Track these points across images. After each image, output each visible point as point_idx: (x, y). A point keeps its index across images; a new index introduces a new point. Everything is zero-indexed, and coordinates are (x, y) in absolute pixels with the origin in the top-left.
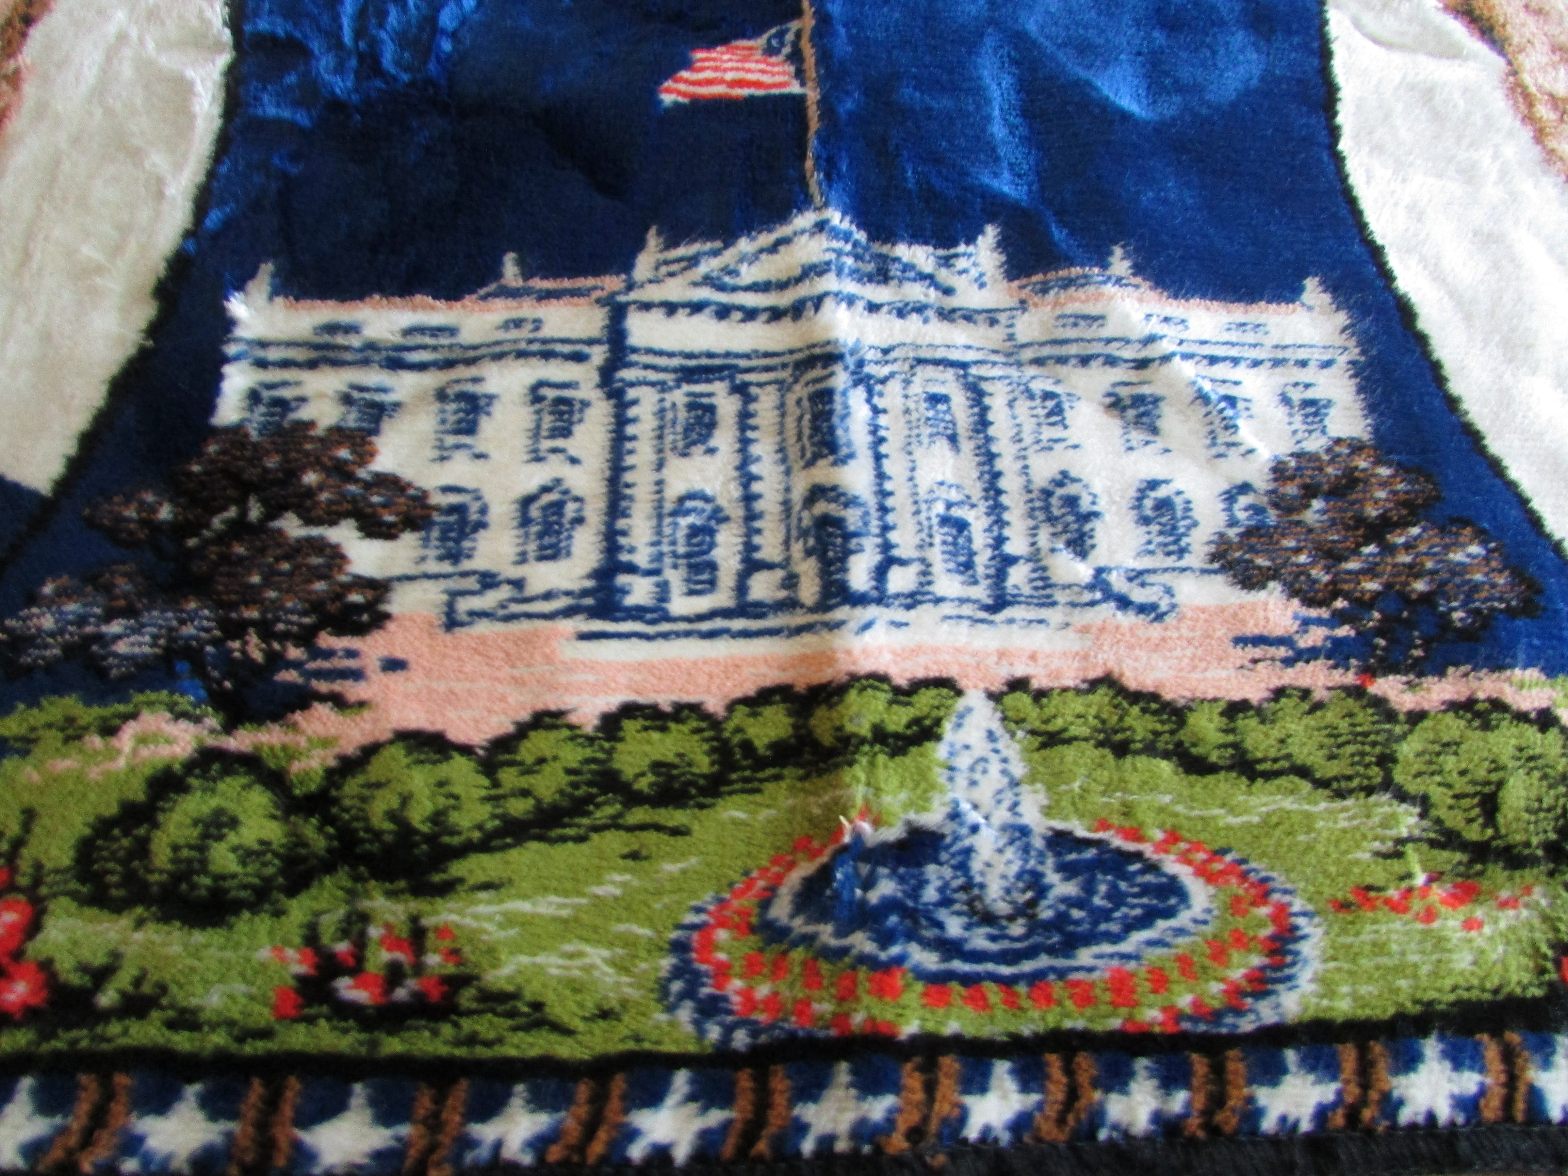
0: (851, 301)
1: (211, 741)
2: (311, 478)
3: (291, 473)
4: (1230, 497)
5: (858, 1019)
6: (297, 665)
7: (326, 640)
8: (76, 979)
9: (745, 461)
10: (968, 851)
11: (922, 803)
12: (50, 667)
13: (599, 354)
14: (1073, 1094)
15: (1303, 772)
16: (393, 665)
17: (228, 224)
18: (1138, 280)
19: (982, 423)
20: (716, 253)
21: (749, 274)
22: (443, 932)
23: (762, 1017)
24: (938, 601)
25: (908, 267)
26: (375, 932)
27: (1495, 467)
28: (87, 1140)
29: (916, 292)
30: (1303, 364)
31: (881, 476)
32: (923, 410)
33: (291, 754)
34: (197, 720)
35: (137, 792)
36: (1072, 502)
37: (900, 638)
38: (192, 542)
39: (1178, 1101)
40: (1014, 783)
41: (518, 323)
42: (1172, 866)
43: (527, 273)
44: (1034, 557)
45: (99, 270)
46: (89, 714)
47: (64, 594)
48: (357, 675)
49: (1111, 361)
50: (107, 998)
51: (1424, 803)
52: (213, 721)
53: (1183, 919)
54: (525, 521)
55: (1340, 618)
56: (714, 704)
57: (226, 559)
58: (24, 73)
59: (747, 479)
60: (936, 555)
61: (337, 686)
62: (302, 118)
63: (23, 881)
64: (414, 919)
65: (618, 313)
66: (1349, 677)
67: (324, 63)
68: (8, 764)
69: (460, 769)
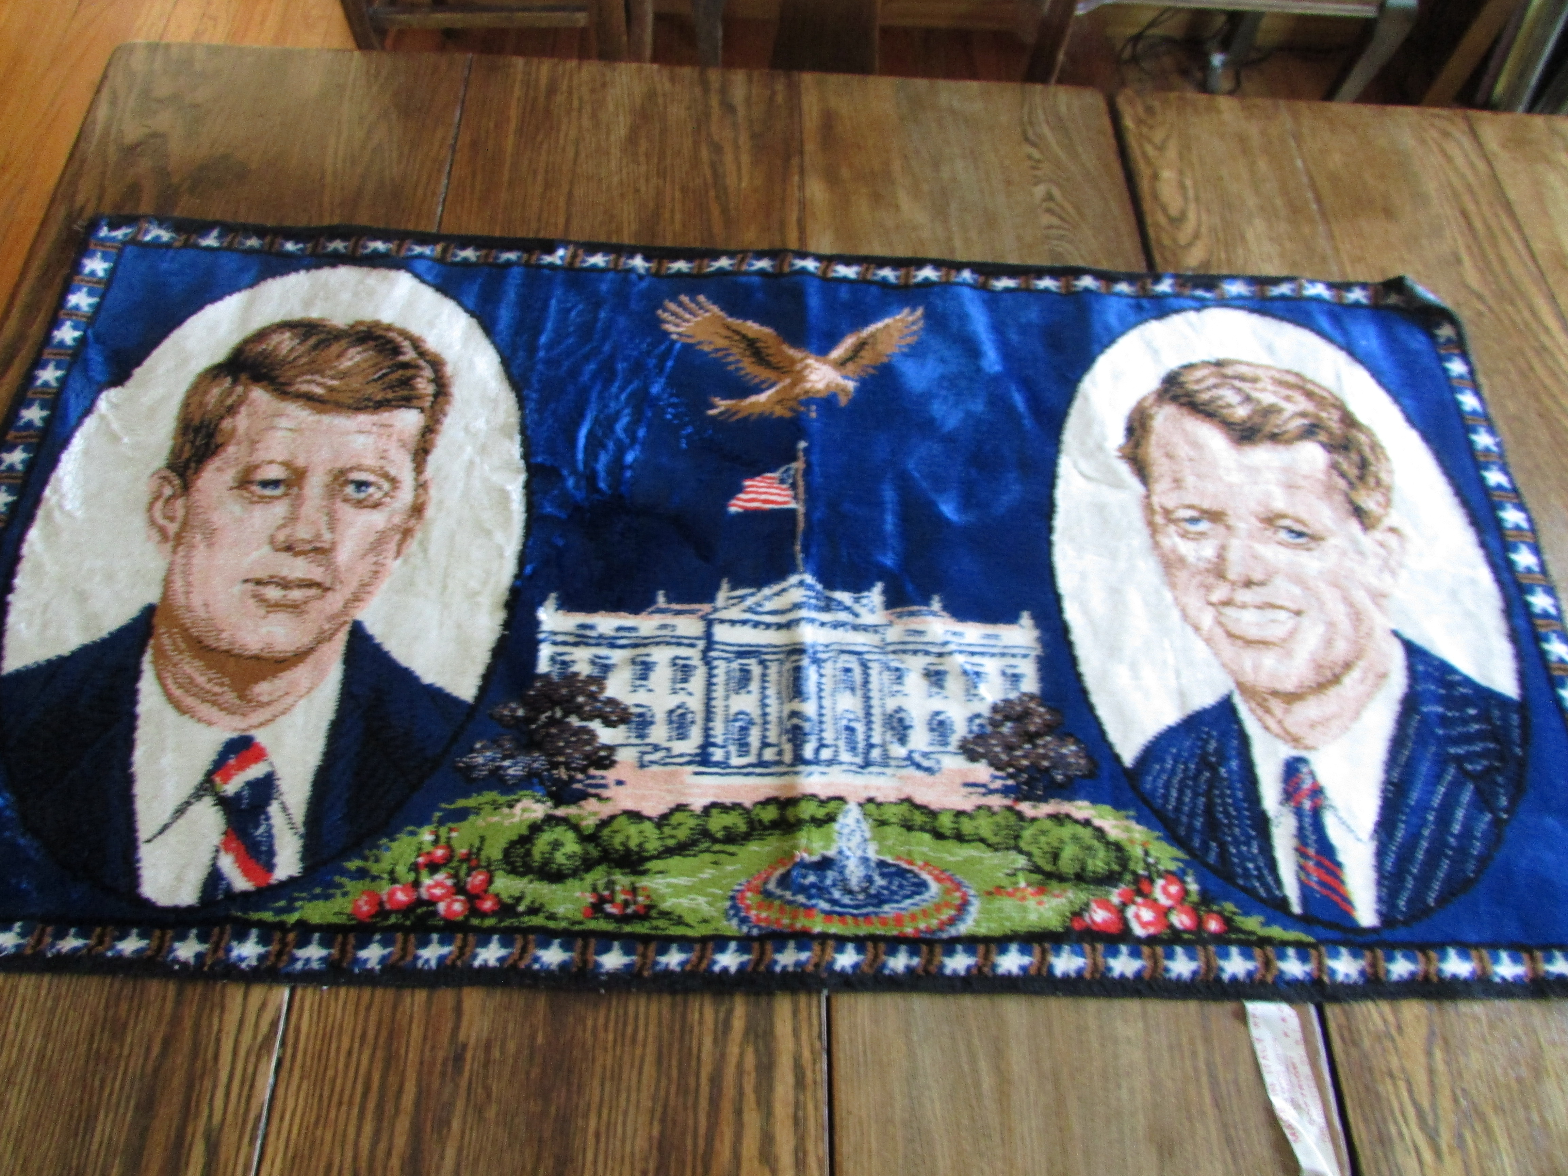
0: (812, 621)
1: (551, 812)
2: (581, 699)
3: (573, 697)
4: (971, 720)
5: (798, 926)
6: (581, 781)
7: (593, 771)
8: (510, 901)
9: (764, 697)
10: (844, 867)
11: (827, 847)
12: (485, 778)
13: (701, 644)
14: (876, 956)
15: (982, 840)
16: (620, 783)
17: (535, 572)
18: (944, 613)
19: (866, 683)
20: (753, 594)
21: (769, 606)
22: (644, 889)
23: (763, 924)
24: (841, 763)
25: (840, 603)
26: (618, 888)
27: (1091, 707)
28: (521, 957)
29: (843, 616)
30: (1014, 656)
31: (821, 707)
32: (841, 676)
33: (582, 818)
34: (543, 802)
35: (525, 831)
36: (901, 720)
37: (824, 779)
38: (533, 726)
39: (915, 961)
40: (865, 840)
41: (664, 627)
42: (925, 876)
43: (670, 601)
44: (883, 746)
45: (478, 593)
46: (503, 799)
47: (484, 748)
48: (605, 786)
49: (927, 653)
50: (521, 908)
51: (1029, 855)
52: (550, 804)
53: (926, 896)
54: (671, 722)
55: (1010, 776)
56: (748, 804)
57: (548, 735)
58: (429, 484)
59: (764, 705)
60: (842, 744)
61: (598, 791)
62: (563, 515)
63: (484, 864)
64: (632, 884)
65: (710, 624)
66: (1008, 802)
67: (571, 483)
68: (472, 818)
69: (648, 826)
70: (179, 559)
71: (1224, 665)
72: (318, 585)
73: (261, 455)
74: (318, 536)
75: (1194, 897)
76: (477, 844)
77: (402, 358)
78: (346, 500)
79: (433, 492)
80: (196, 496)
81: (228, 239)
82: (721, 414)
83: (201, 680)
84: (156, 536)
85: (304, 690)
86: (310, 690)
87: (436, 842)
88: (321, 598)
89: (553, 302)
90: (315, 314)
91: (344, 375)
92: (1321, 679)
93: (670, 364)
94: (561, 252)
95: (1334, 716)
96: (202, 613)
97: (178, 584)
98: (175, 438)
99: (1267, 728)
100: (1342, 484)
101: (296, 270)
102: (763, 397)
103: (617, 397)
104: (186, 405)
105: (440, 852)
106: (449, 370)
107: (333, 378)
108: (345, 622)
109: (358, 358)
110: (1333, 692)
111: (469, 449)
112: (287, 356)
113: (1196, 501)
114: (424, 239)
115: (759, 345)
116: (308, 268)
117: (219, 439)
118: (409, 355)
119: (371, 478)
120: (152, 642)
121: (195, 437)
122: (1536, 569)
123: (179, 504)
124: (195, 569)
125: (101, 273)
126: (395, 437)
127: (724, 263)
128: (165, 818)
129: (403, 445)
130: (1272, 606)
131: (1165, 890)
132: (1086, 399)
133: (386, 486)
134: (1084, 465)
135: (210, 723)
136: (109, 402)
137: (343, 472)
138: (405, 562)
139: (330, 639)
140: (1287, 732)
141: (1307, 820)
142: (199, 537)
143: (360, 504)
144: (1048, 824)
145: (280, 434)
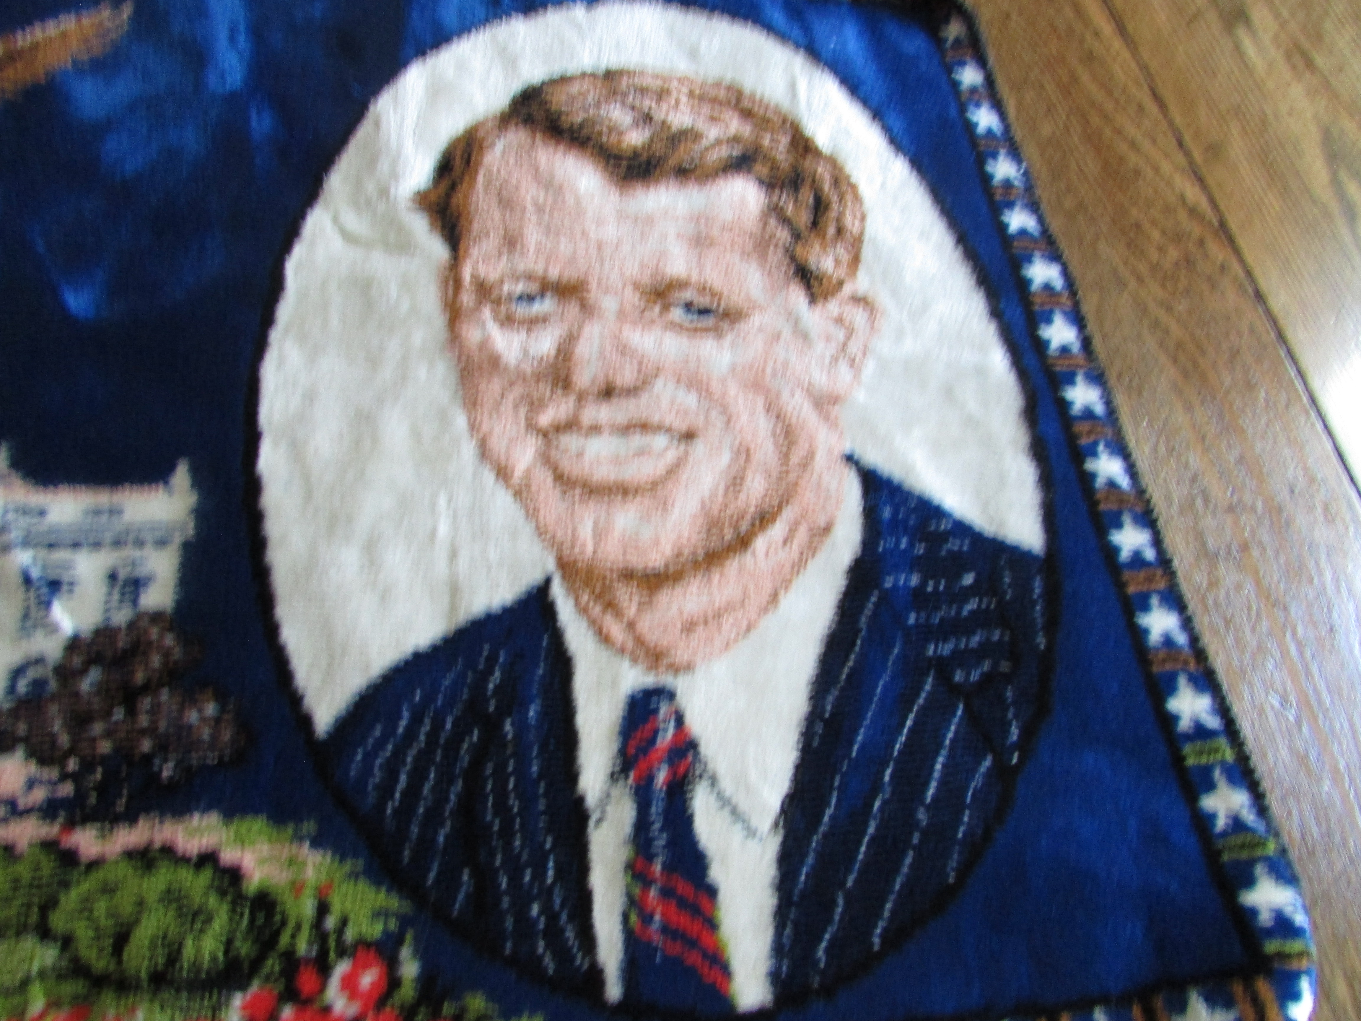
4: (18, 672)
18: (11, 476)
30: (141, 543)
55: (67, 777)
66: (50, 830)
71: (541, 532)
75: (407, 991)
92: (715, 543)
95: (729, 608)
99: (604, 638)
100: (783, 235)
110: (733, 565)
113: (539, 269)
122: (1076, 347)
130: (644, 427)
131: (349, 984)
132: (377, 124)
134: (351, 221)
140: (639, 641)
141: (656, 809)
144: (124, 870)
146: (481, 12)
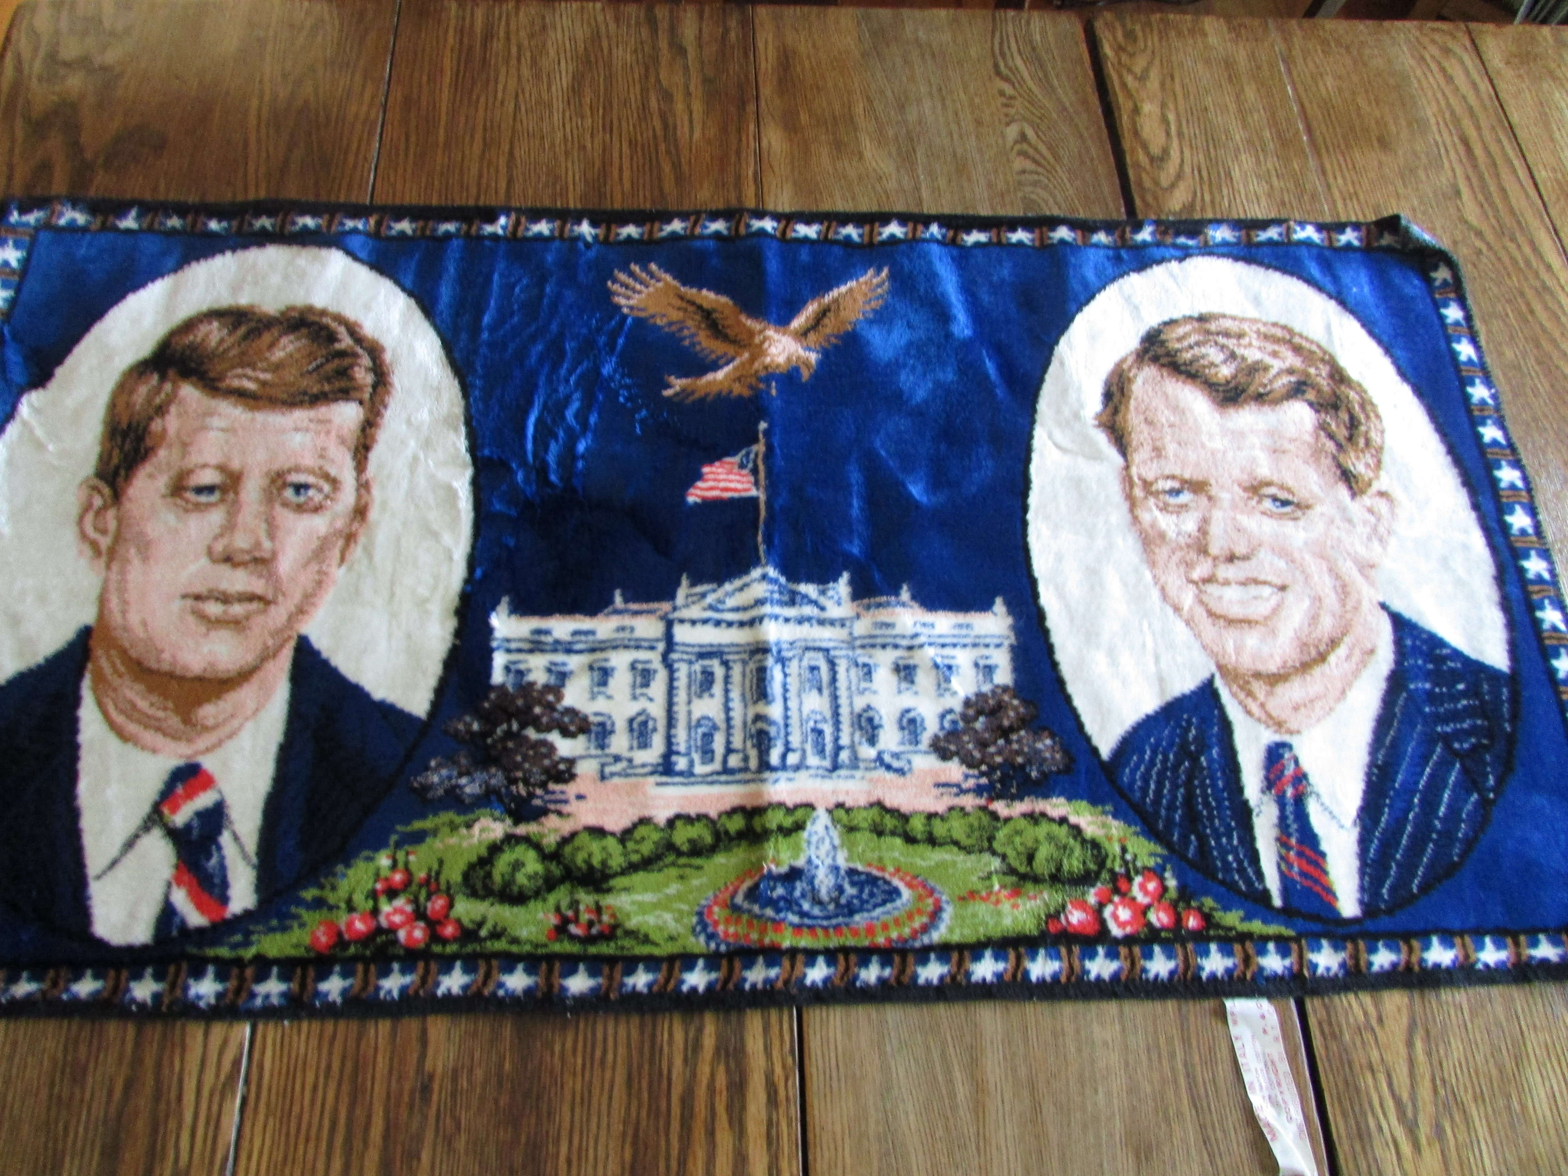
0: (776, 617)
1: (511, 830)
2: (537, 710)
3: (529, 708)
4: (942, 717)
5: (767, 941)
6: (541, 797)
7: (552, 786)
8: (470, 926)
9: (727, 700)
10: (813, 877)
11: (796, 856)
12: (441, 799)
13: (661, 646)
14: (847, 969)
15: (956, 843)
16: (580, 797)
17: (485, 576)
18: (913, 603)
19: (834, 680)
20: (714, 591)
21: (731, 603)
22: (609, 907)
23: (731, 940)
24: (808, 768)
25: (805, 597)
26: (582, 907)
27: (1068, 699)
28: (485, 983)
29: (808, 610)
30: (987, 646)
31: (786, 709)
32: (807, 674)
33: (542, 836)
34: (503, 821)
35: (484, 852)
36: (870, 720)
37: (790, 786)
38: (489, 741)
39: (887, 972)
40: (834, 848)
41: (622, 629)
42: (896, 882)
43: (626, 600)
44: (853, 747)
45: (427, 600)
46: (459, 819)
47: (439, 766)
48: (566, 802)
49: (896, 646)
50: (483, 933)
51: (1004, 857)
52: (509, 821)
53: (898, 903)
54: (631, 730)
55: (982, 774)
56: (713, 814)
57: (505, 748)
58: (372, 483)
59: (727, 709)
60: (809, 747)
61: (559, 807)
62: (513, 513)
63: (443, 886)
64: (597, 904)
65: (669, 625)
66: (982, 802)
67: (520, 477)
68: (429, 840)
69: (611, 843)
70: (114, 576)
71: (1204, 647)
72: (260, 598)
73: (194, 459)
74: (258, 545)
75: (1173, 894)
76: (435, 866)
77: (337, 346)
78: (286, 504)
79: (376, 491)
80: (127, 505)
81: (148, 219)
82: (677, 394)
83: (142, 704)
84: (88, 551)
85: (249, 712)
86: (256, 711)
87: (394, 866)
88: (264, 612)
89: (496, 277)
90: (244, 300)
91: (277, 367)
92: (1306, 658)
93: (621, 341)
94: (502, 220)
95: (1318, 698)
96: (140, 632)
97: (114, 603)
98: (102, 443)
99: (1249, 713)
100: (1330, 446)
101: (222, 251)
102: (720, 375)
103: (567, 381)
104: (112, 406)
105: (398, 877)
106: (388, 357)
107: (264, 370)
108: (290, 637)
109: (290, 348)
110: (1317, 671)
111: (412, 443)
112: (217, 348)
113: (1177, 472)
114: (357, 211)
115: (714, 316)
116: (234, 250)
117: (149, 442)
118: (346, 342)
119: (311, 480)
120: (90, 666)
121: (123, 442)
122: (1530, 531)
123: (111, 514)
124: (131, 586)
125: (14, 264)
126: (333, 433)
127: (677, 226)
128: (114, 851)
129: (343, 441)
130: (1256, 582)
131: (1143, 887)
132: (1062, 364)
133: (327, 488)
134: (1058, 436)
135: (154, 751)
136: (31, 406)
137: (280, 475)
138: (350, 569)
139: (275, 655)
140: (1269, 716)
141: (1289, 809)
142: (133, 551)
143: (300, 508)
144: (1023, 823)
145: (212, 435)
146: (1110, 271)
